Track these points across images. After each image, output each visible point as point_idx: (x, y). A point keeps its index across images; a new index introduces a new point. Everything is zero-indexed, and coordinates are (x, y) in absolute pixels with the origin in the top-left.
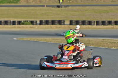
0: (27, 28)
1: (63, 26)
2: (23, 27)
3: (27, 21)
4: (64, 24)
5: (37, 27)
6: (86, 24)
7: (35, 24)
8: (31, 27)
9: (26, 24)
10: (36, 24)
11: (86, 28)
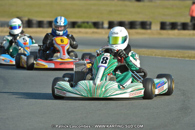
0: (86, 33)
1: (149, 31)
2: (80, 32)
3: (88, 23)
4: (150, 28)
5: (104, 33)
6: (190, 28)
7: (100, 26)
8: (93, 33)
9: (86, 27)
10: (103, 28)
11: (190, 35)
